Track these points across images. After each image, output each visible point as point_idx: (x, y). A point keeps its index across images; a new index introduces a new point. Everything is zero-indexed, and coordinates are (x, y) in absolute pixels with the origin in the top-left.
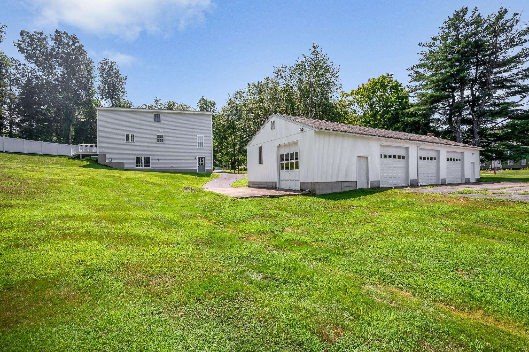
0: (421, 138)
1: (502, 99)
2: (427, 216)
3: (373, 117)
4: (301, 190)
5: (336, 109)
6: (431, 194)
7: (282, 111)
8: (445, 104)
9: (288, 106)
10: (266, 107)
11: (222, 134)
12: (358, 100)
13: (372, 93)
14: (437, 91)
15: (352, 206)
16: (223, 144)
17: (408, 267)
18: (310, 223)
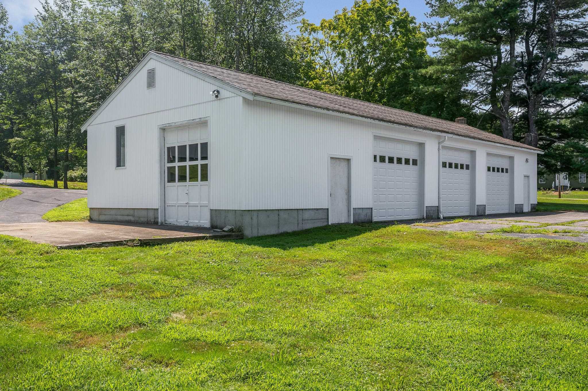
0: (445, 126)
1: (571, 65)
2: (451, 276)
3: (362, 79)
4: (213, 227)
5: (291, 56)
6: (459, 234)
7: (175, 49)
8: (486, 66)
9: (188, 39)
10: (137, 35)
11: (25, 91)
12: (334, 42)
13: (361, 29)
14: (474, 40)
15: (317, 260)
16: (25, 115)
17: (412, 379)
18: (228, 300)
